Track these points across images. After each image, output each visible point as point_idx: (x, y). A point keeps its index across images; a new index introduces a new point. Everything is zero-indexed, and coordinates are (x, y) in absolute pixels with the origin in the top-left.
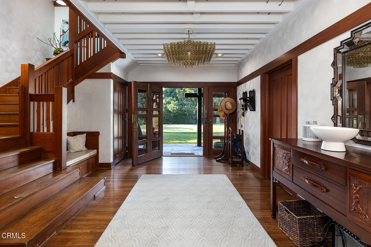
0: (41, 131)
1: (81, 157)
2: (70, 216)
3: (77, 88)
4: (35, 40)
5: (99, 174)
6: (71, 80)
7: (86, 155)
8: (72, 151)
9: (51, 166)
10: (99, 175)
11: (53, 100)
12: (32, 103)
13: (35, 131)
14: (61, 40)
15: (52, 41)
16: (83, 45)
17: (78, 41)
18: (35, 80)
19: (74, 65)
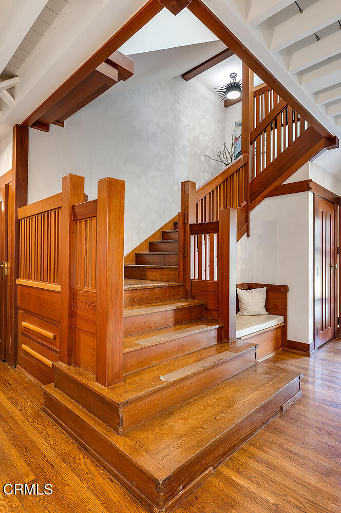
0: (203, 278)
1: (259, 326)
2: (237, 440)
3: (252, 214)
4: (203, 158)
5: (288, 360)
6: (245, 203)
7: (266, 324)
8: (246, 314)
9: (214, 333)
10: (289, 362)
11: (217, 231)
12: (192, 237)
13: (196, 278)
14: (233, 151)
15: (221, 156)
16: (262, 152)
17: (255, 140)
18: (197, 204)
19: (248, 179)
